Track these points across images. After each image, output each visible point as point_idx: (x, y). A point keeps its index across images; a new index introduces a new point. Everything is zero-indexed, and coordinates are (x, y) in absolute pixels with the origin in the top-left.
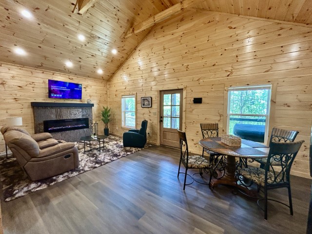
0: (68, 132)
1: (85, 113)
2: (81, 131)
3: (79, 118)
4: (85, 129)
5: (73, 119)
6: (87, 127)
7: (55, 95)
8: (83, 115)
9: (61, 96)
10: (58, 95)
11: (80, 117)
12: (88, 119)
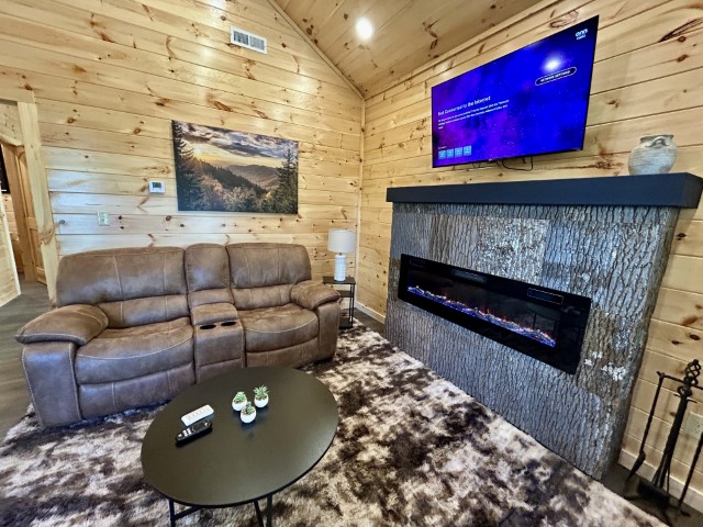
0: (455, 328)
1: (566, 258)
2: (518, 361)
3: (518, 276)
4: (547, 371)
5: (488, 276)
6: (565, 356)
7: (450, 153)
8: (549, 269)
9: (468, 150)
10: (458, 152)
11: (530, 275)
12: (584, 304)
